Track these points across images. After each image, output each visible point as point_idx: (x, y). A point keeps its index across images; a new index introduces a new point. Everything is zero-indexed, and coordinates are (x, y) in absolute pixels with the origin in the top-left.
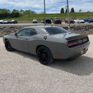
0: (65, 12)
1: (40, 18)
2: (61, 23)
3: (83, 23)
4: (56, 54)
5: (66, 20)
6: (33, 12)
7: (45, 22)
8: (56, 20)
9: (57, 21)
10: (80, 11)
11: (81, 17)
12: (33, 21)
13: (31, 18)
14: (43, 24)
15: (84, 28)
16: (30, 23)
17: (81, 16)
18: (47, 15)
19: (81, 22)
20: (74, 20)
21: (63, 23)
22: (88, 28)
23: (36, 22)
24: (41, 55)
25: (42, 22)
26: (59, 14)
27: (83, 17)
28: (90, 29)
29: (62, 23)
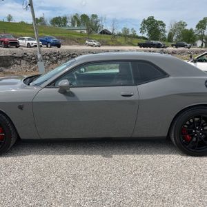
10: (9, 20)
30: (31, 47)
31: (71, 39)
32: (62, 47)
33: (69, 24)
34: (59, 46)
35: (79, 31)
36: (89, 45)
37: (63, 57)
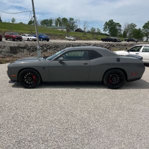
3: (35, 40)
5: (5, 34)
10: (13, 21)
19: (32, 40)
34: (48, 40)
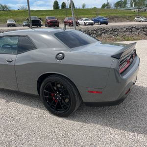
0: (60, 8)
1: (20, 18)
2: (58, 26)
3: (92, 24)
4: (89, 92)
5: (65, 20)
6: (6, 7)
7: (30, 24)
8: (49, 21)
9: (51, 22)
10: (83, 7)
11: (87, 16)
12: (8, 22)
13: (4, 17)
14: (27, 27)
15: (95, 32)
16: (3, 26)
17: (86, 14)
18: (32, 13)
19: (89, 24)
20: (79, 21)
21: (62, 26)
22: (100, 33)
23: (14, 25)
24: (50, 95)
25: (24, 24)
26: (51, 10)
27: (90, 16)
28: (103, 35)
29: (60, 25)
30: (86, 25)
31: (123, 18)
32: (109, 24)
33: (128, 5)
35: (133, 10)
36: (137, 21)
37: (106, 31)
